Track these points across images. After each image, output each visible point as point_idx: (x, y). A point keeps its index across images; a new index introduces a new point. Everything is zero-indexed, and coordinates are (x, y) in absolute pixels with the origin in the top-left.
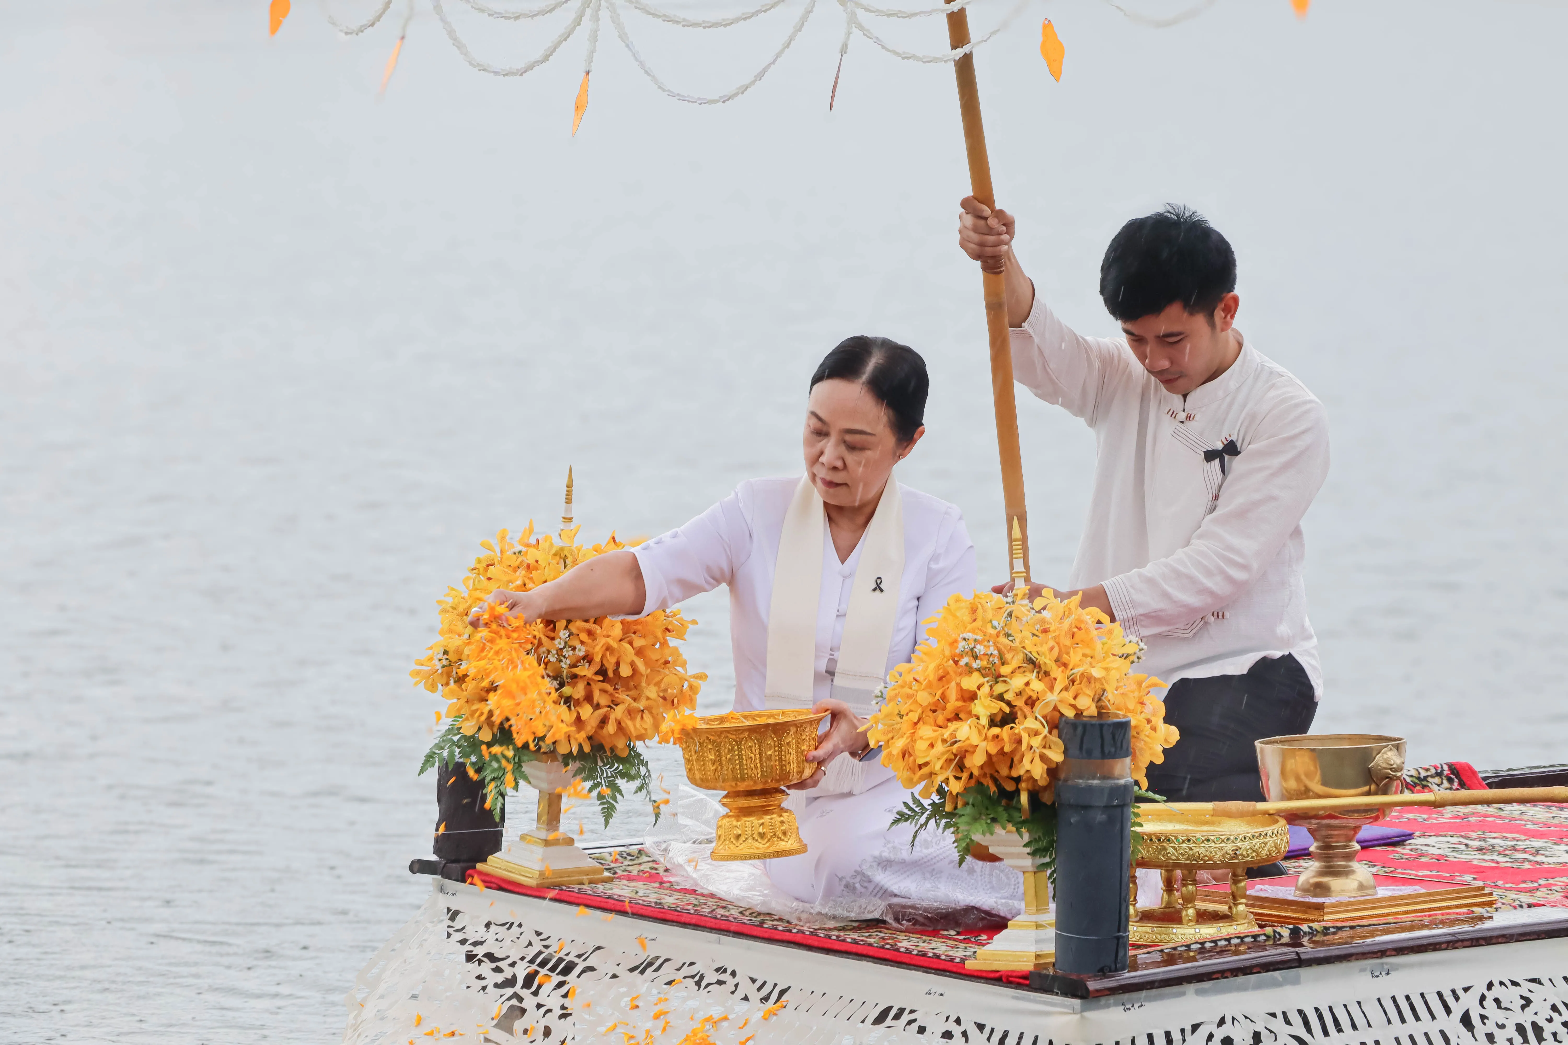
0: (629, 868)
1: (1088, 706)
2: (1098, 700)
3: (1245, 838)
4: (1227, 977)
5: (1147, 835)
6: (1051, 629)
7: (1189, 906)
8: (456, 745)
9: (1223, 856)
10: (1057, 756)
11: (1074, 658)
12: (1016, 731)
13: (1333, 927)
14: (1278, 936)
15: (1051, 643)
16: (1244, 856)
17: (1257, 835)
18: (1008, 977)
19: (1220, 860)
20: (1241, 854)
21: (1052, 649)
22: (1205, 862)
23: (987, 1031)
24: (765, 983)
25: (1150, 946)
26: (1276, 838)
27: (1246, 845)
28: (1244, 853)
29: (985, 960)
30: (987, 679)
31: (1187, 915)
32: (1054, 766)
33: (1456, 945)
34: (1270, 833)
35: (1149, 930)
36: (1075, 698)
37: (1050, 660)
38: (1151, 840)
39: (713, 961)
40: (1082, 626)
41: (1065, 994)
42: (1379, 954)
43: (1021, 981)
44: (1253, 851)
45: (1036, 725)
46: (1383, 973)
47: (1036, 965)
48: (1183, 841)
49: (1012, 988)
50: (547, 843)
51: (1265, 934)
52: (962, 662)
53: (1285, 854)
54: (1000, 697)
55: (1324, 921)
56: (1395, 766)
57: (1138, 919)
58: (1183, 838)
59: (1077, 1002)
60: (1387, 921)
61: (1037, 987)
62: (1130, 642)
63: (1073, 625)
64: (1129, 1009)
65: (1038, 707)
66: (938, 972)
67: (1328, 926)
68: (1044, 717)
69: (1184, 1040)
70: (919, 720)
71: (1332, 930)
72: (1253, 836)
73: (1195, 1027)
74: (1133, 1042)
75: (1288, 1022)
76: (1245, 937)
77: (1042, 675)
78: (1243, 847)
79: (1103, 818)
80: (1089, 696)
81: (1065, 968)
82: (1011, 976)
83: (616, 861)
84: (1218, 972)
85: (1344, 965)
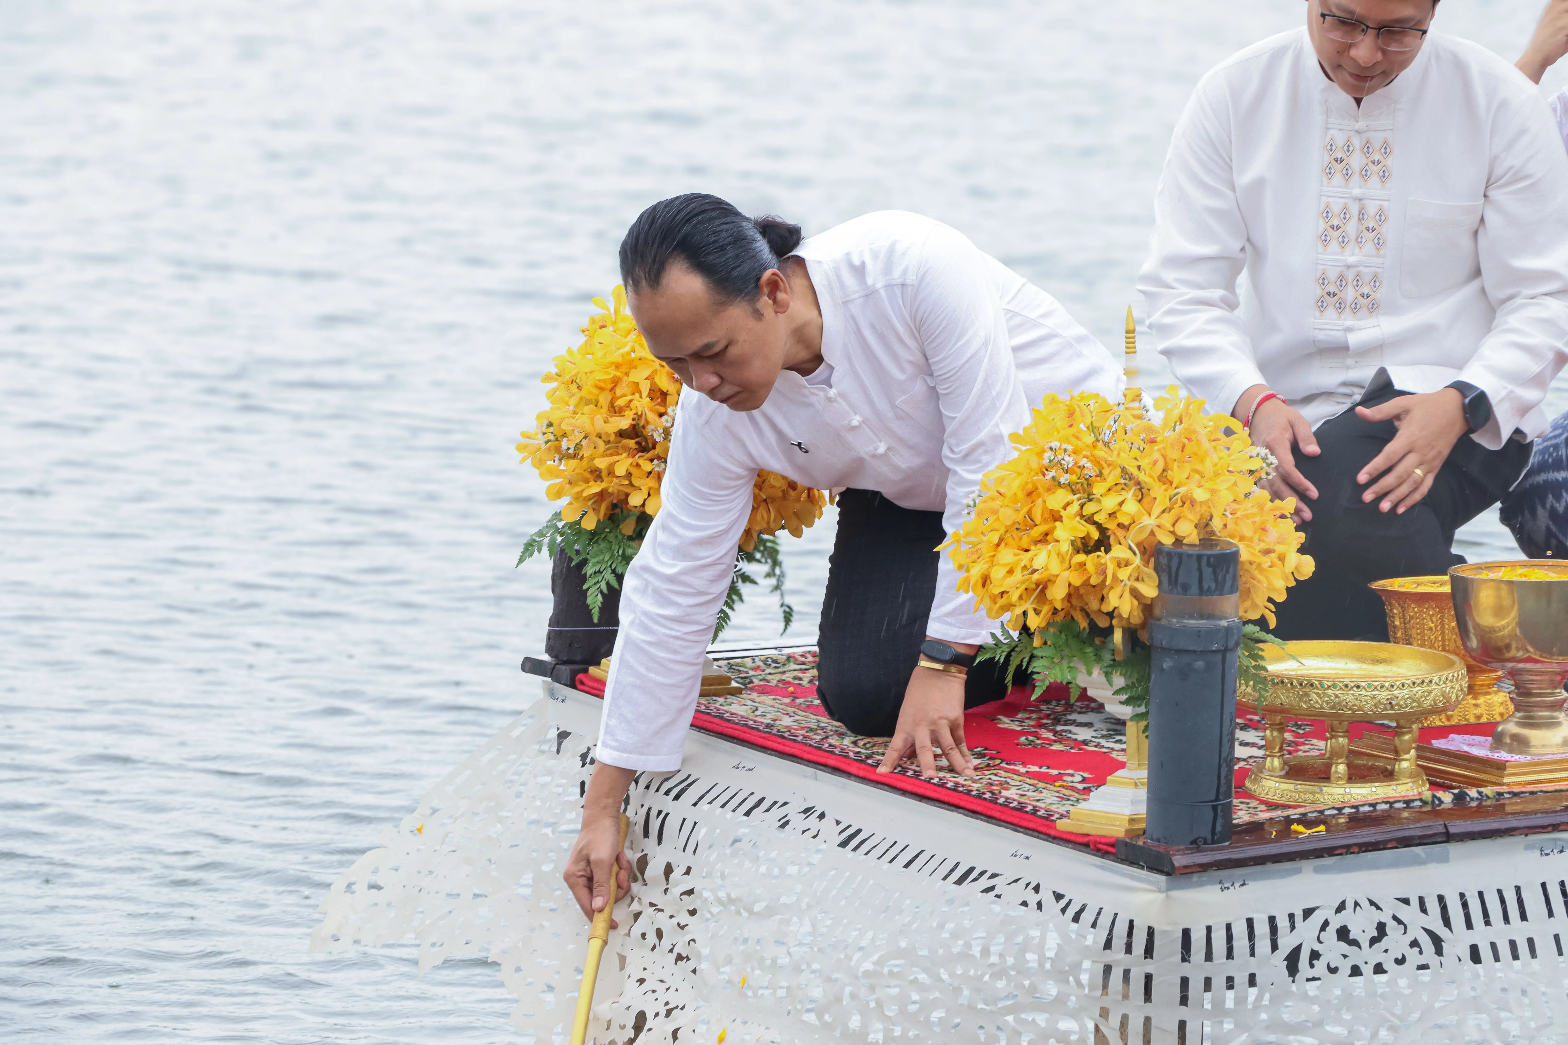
0: (769, 677)
1: (1189, 533)
2: (1204, 525)
3: (1403, 686)
4: (1353, 853)
5: (1287, 678)
6: (1159, 439)
7: (1340, 761)
8: (559, 533)
9: (1376, 706)
10: (1150, 591)
11: (1177, 474)
12: (1103, 561)
13: (1509, 793)
14: (1437, 802)
15: (1156, 455)
16: (1401, 706)
17: (1419, 681)
18: (1095, 843)
19: (1372, 711)
20: (1398, 704)
21: (1155, 463)
22: (1354, 712)
23: (1064, 901)
24: (848, 826)
25: (1290, 807)
26: (1444, 685)
27: (1405, 693)
28: (1402, 703)
29: (1079, 820)
30: (1078, 496)
31: (1336, 772)
32: (1149, 602)
34: (1436, 679)
35: (1291, 787)
36: (1174, 525)
37: (1150, 476)
38: (1292, 684)
39: (805, 800)
40: (1193, 437)
41: (1151, 869)
42: (1550, 828)
43: (1110, 849)
44: (1414, 701)
45: (1128, 555)
46: (1555, 851)
47: (1127, 831)
48: (1329, 687)
49: (1098, 856)
51: (1421, 800)
52: (1050, 475)
54: (1090, 520)
55: (1503, 784)
57: (1283, 773)
58: (1329, 684)
59: (1162, 878)
61: (1124, 858)
62: (1258, 455)
63: (1183, 436)
64: (1228, 888)
65: (1134, 530)
66: (1027, 831)
67: (1502, 791)
68: (1138, 545)
69: (1293, 928)
70: (1001, 540)
71: (1506, 796)
72: (1414, 683)
73: (1308, 913)
74: (1229, 927)
75: (1424, 910)
76: (1395, 802)
77: (1142, 493)
78: (1400, 695)
79: (1199, 664)
80: (1191, 521)
81: (1154, 837)
82: (1100, 843)
83: (757, 668)
84: (1342, 847)
85: (1507, 840)
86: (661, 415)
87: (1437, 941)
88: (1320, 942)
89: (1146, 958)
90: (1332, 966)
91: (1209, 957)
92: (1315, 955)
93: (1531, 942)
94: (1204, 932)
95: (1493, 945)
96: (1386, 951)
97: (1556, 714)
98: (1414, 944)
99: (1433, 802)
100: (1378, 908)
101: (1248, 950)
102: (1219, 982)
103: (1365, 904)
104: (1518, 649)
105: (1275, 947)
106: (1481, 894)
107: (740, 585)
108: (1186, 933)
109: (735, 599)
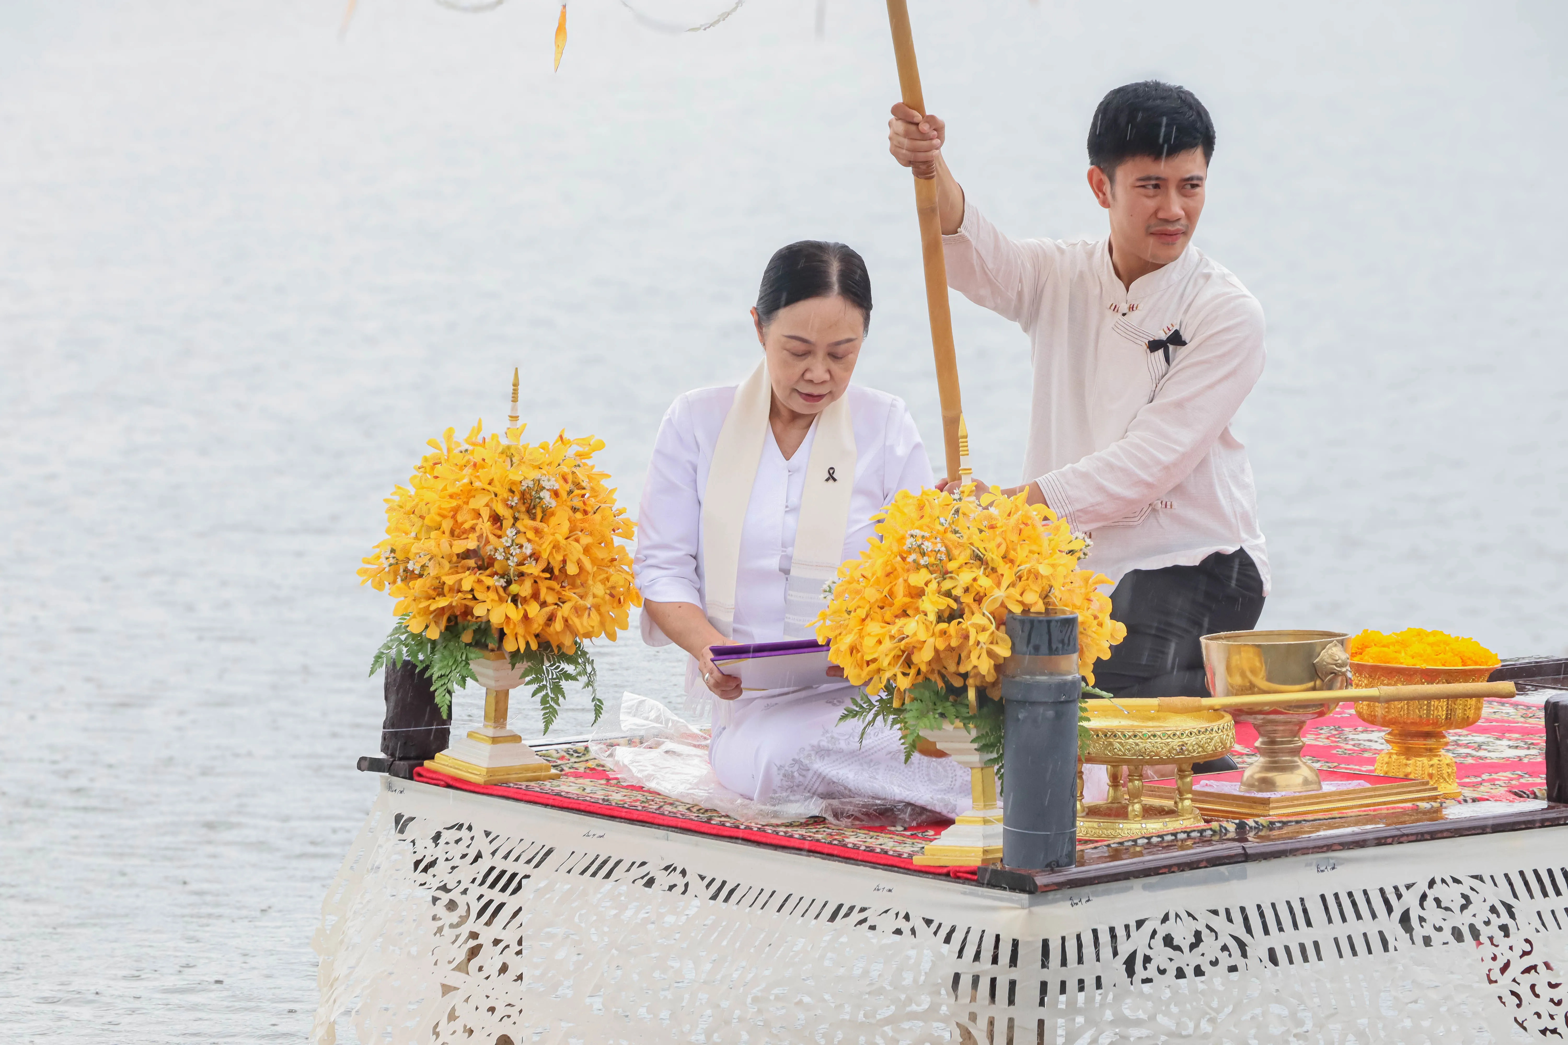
0: (576, 765)
1: (1035, 602)
2: (1045, 597)
3: (1191, 734)
4: (1173, 872)
5: (1093, 731)
6: (998, 525)
7: (1136, 801)
8: (404, 644)
9: (1170, 751)
10: (1004, 651)
11: (1021, 554)
12: (964, 627)
13: (1279, 822)
14: (1224, 831)
15: (999, 540)
16: (1190, 752)
17: (1203, 730)
18: (956, 872)
19: (1167, 756)
20: (1187, 750)
21: (999, 546)
22: (1151, 757)
23: (934, 926)
24: (714, 880)
25: (1097, 841)
26: (1221, 733)
27: (1192, 740)
28: (1190, 748)
29: (933, 855)
30: (934, 575)
31: (1134, 810)
32: (1002, 661)
33: (1402, 839)
34: (1215, 728)
35: (1095, 825)
36: (1021, 595)
37: (997, 556)
38: (1098, 736)
39: (663, 860)
40: (1029, 522)
41: (1013, 889)
42: (1325, 849)
44: (1199, 747)
45: (984, 621)
46: (1329, 868)
47: (983, 861)
48: (1130, 737)
49: (960, 883)
50: (495, 740)
51: (1211, 829)
52: (910, 559)
54: (948, 594)
55: (1269, 815)
56: (1339, 662)
57: (1084, 814)
58: (1130, 734)
59: (1025, 897)
60: (1332, 816)
61: (985, 882)
62: (1077, 538)
63: (1020, 522)
64: (1077, 904)
65: (986, 602)
66: (886, 867)
67: (1273, 820)
68: (992, 613)
69: (1129, 936)
70: (867, 616)
71: (1278, 825)
72: (1199, 732)
73: (1140, 924)
74: (1079, 937)
75: (1230, 920)
76: (1190, 832)
77: (989, 571)
78: (1189, 742)
79: (1050, 713)
80: (1036, 592)
81: (1013, 863)
82: (959, 872)
83: (562, 758)
84: (1165, 867)
85: (1291, 860)
86: (500, 537)
87: (1242, 945)
88: (1151, 948)
89: (1010, 966)
90: (1162, 968)
91: (1064, 963)
92: (1147, 959)
93: (1316, 944)
94: (1060, 941)
95: (1287, 949)
96: (1203, 955)
97: (1296, 759)
98: (1225, 948)
99: (1221, 830)
100: (1194, 918)
101: (1094, 956)
102: (1072, 986)
103: (1184, 915)
105: (1115, 954)
106: (1273, 905)
107: (564, 683)
108: (1045, 944)
109: (560, 697)
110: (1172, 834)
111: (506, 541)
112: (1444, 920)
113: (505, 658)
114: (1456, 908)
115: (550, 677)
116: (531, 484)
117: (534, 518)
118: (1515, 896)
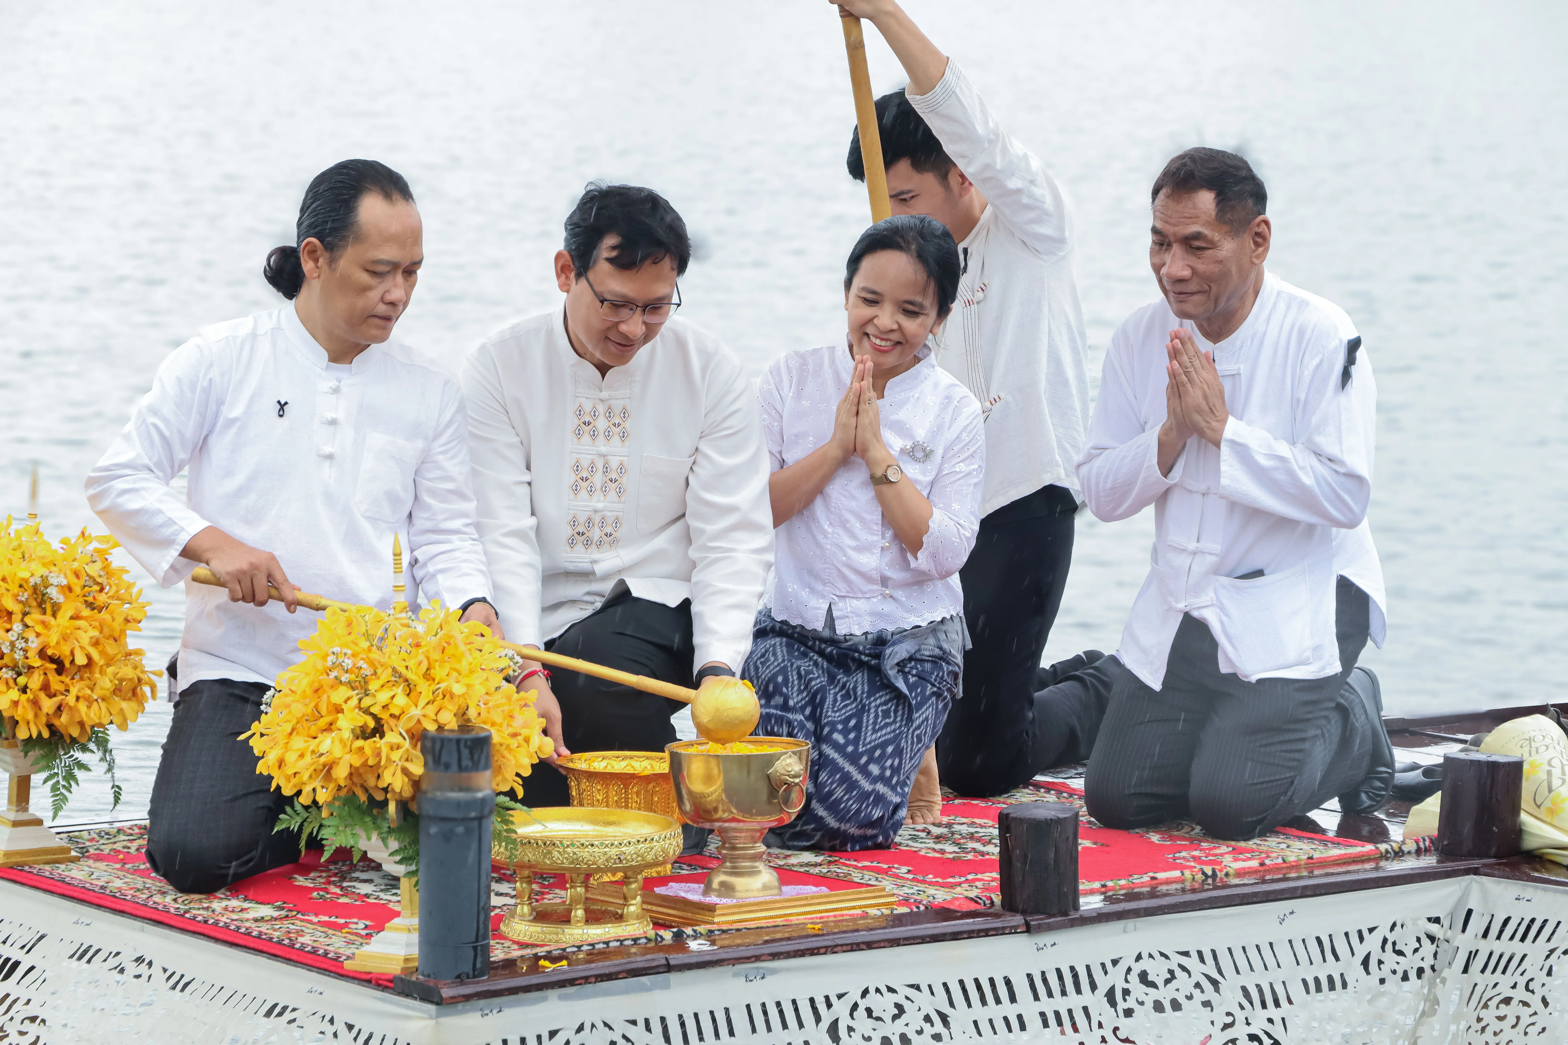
0: (103, 847)
1: (450, 721)
2: (462, 714)
3: (629, 844)
4: (590, 983)
5: (534, 839)
6: (423, 643)
7: (578, 907)
9: (607, 860)
10: (417, 769)
11: (438, 672)
12: (378, 746)
13: (719, 930)
14: (659, 939)
15: (421, 657)
16: (628, 861)
17: (642, 840)
18: (377, 980)
19: (605, 865)
20: (625, 859)
21: (420, 663)
22: (589, 866)
23: (355, 1031)
24: (174, 973)
25: (538, 946)
26: (663, 843)
27: (631, 849)
28: (629, 857)
29: (363, 961)
30: (356, 692)
31: (576, 916)
32: (417, 779)
33: (835, 950)
34: (656, 838)
35: (539, 929)
36: (436, 714)
37: (416, 674)
38: (537, 844)
39: (135, 950)
40: (452, 641)
41: (423, 1000)
42: (753, 959)
43: (389, 984)
44: (638, 856)
45: (399, 740)
46: (758, 978)
47: (403, 969)
48: (568, 846)
49: (379, 991)
50: (16, 824)
51: (646, 938)
52: (333, 675)
53: (675, 857)
54: (367, 711)
55: (714, 923)
56: (792, 773)
57: (532, 917)
58: (568, 843)
59: (432, 1008)
60: (777, 924)
61: (400, 991)
62: (506, 655)
63: (443, 641)
64: (487, 1014)
65: (403, 719)
66: (320, 971)
67: (713, 929)
68: (407, 732)
70: (293, 730)
71: (716, 933)
72: (638, 841)
73: (553, 1034)
75: (648, 1029)
76: (625, 940)
77: (410, 689)
78: (627, 852)
79: (460, 829)
80: (451, 711)
81: (425, 973)
82: (381, 979)
83: (92, 840)
84: (581, 978)
85: (718, 970)
86: (8, 631)
97: (757, 864)
99: (656, 939)
100: (611, 1028)
103: (600, 1025)
104: (724, 811)
106: (696, 1015)
107: (76, 771)
109: (73, 783)
110: (604, 943)
111: (12, 636)
112: (874, 1030)
113: (17, 746)
114: (888, 1018)
115: (63, 764)
116: (39, 581)
117: (44, 612)
118: (952, 1004)
